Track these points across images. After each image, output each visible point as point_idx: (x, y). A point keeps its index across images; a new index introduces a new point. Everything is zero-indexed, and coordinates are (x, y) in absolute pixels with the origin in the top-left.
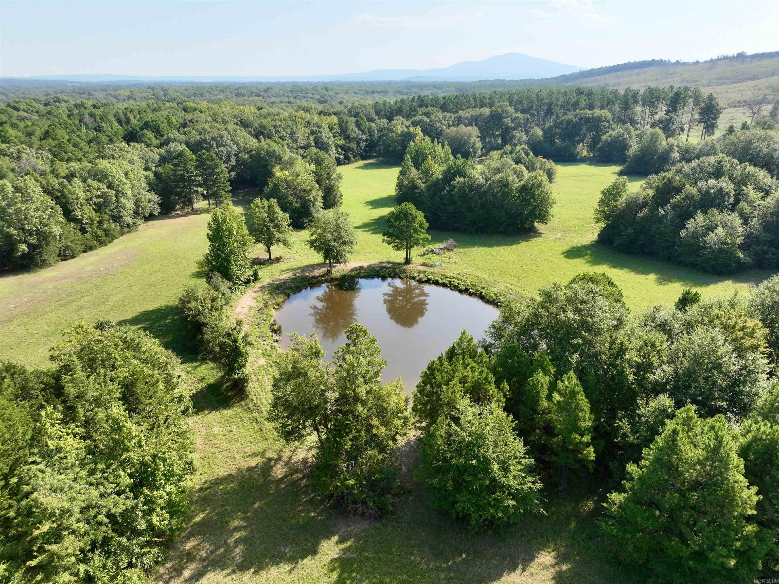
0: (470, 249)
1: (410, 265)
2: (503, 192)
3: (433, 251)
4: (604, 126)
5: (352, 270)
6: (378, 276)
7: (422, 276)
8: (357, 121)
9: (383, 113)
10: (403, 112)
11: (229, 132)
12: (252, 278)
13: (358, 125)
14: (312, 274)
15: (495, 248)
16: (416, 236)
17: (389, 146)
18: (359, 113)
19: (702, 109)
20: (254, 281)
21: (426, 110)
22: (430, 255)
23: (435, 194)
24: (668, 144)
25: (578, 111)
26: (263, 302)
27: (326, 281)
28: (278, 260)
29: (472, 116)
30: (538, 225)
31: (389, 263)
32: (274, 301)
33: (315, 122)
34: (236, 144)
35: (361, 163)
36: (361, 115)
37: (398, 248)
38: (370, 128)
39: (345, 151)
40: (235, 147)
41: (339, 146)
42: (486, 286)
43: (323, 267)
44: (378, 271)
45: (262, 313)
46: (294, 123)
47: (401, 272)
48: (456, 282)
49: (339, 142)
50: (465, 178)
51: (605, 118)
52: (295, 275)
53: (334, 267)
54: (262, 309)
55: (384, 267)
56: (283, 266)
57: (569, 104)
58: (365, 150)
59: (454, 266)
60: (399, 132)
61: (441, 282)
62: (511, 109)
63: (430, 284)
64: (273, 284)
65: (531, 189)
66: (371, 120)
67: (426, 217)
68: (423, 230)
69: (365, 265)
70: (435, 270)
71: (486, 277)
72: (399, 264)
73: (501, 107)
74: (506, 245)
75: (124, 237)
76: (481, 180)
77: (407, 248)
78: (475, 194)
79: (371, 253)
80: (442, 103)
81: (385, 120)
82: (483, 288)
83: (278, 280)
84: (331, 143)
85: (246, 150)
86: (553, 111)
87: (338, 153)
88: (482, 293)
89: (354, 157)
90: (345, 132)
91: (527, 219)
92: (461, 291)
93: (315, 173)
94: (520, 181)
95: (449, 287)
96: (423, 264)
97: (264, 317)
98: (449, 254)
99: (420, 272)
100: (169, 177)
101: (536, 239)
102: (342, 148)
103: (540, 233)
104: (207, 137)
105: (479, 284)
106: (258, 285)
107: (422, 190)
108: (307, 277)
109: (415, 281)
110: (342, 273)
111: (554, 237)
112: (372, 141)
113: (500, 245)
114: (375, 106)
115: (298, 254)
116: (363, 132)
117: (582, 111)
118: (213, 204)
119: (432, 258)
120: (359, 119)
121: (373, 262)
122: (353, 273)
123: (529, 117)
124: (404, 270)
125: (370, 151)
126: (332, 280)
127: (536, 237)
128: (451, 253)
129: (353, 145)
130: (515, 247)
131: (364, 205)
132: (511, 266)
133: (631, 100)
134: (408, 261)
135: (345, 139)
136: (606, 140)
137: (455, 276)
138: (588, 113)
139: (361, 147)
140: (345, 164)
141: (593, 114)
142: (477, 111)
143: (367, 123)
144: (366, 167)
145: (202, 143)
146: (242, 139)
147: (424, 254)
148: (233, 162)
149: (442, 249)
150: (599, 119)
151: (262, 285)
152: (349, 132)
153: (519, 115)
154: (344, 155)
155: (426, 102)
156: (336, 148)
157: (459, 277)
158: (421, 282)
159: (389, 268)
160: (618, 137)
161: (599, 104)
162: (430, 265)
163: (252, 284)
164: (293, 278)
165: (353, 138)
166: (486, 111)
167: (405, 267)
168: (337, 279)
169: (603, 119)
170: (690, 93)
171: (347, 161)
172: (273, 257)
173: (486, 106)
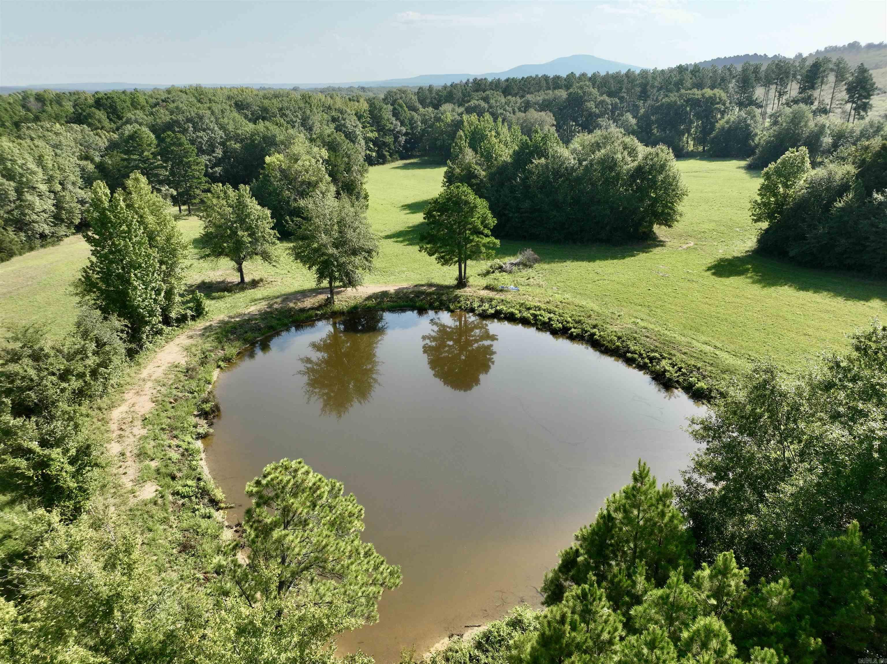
0: (560, 265)
1: (467, 289)
2: (607, 179)
3: (501, 267)
4: (719, 110)
5: (369, 298)
6: (412, 308)
7: (486, 306)
8: (395, 109)
9: (428, 101)
10: (454, 98)
11: (213, 113)
12: (189, 313)
13: (396, 114)
14: (300, 305)
15: (598, 262)
16: (476, 239)
17: (436, 139)
18: (396, 100)
19: (849, 84)
20: (193, 318)
21: (484, 95)
22: (497, 274)
23: (502, 184)
24: (816, 125)
25: (683, 91)
26: (200, 355)
27: (323, 317)
28: (254, 284)
29: (544, 100)
30: (659, 230)
31: (430, 285)
32: (221, 353)
33: (337, 107)
34: (222, 127)
35: (401, 163)
36: (401, 101)
37: (445, 261)
38: (411, 119)
39: (380, 147)
40: (221, 132)
41: (371, 140)
42: (600, 323)
43: (321, 293)
44: (412, 300)
45: (191, 378)
46: (307, 105)
47: (450, 301)
48: (546, 317)
49: (370, 135)
50: (547, 158)
51: (720, 99)
52: (270, 306)
53: (338, 293)
54: (193, 369)
55: (423, 293)
56: (258, 293)
57: (670, 83)
58: (404, 147)
59: (538, 290)
60: (449, 120)
61: (518, 315)
62: (595, 91)
63: (500, 319)
64: (227, 323)
65: (650, 173)
66: (413, 109)
67: (491, 208)
68: (486, 231)
69: (391, 289)
70: (508, 297)
71: (596, 308)
72: (448, 287)
73: (581, 88)
74: (614, 257)
75: (33, 253)
76: (573, 162)
77: (460, 262)
78: (563, 182)
79: (403, 272)
80: (504, 86)
81: (430, 109)
82: (595, 327)
83: (239, 315)
84: (358, 133)
85: (237, 138)
86: (649, 93)
87: (368, 148)
88: (594, 334)
89: (391, 156)
90: (378, 122)
91: (643, 219)
92: (555, 332)
93: (327, 162)
94: (633, 161)
95: (533, 325)
96: (488, 288)
97: (193, 385)
98: (526, 272)
99: (482, 300)
100: (119, 171)
101: (660, 248)
102: (375, 142)
103: (661, 241)
104: (180, 118)
105: (587, 321)
106: (201, 324)
107: (481, 180)
108: (291, 309)
109: (475, 315)
110: (352, 303)
111: (685, 246)
112: (413, 134)
113: (605, 258)
114: (418, 93)
115: (290, 275)
116: (402, 124)
117: (689, 92)
118: (185, 210)
119: (501, 279)
120: (396, 106)
121: (405, 285)
122: (369, 303)
123: (617, 101)
124: (457, 297)
125: (413, 148)
126: (334, 314)
127: (658, 246)
128: (530, 270)
129: (389, 139)
130: (628, 261)
131: (398, 210)
132: (631, 289)
133: (752, 76)
134: (462, 282)
135: (378, 131)
136: (723, 128)
137: (543, 306)
138: (697, 93)
139: (399, 142)
140: (379, 163)
141: (703, 95)
142: (550, 94)
143: (408, 112)
144: (406, 167)
145: (173, 126)
146: (231, 122)
147: (488, 273)
148: (219, 152)
149: (515, 264)
150: (712, 101)
151: (208, 324)
152: (384, 122)
153: (605, 97)
154: (377, 152)
155: (483, 86)
156: (366, 143)
157: (550, 307)
158: (484, 316)
159: (430, 294)
160: (739, 123)
161: (709, 82)
162: (499, 288)
163: (190, 323)
164: (266, 313)
165: (389, 130)
166: (563, 94)
167: (458, 292)
168: (341, 313)
169: (718, 100)
170: (831, 66)
171: (381, 160)
172: (247, 279)
173: (561, 88)
